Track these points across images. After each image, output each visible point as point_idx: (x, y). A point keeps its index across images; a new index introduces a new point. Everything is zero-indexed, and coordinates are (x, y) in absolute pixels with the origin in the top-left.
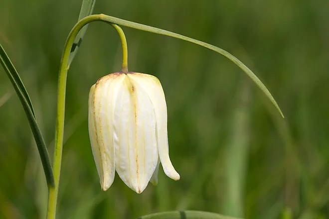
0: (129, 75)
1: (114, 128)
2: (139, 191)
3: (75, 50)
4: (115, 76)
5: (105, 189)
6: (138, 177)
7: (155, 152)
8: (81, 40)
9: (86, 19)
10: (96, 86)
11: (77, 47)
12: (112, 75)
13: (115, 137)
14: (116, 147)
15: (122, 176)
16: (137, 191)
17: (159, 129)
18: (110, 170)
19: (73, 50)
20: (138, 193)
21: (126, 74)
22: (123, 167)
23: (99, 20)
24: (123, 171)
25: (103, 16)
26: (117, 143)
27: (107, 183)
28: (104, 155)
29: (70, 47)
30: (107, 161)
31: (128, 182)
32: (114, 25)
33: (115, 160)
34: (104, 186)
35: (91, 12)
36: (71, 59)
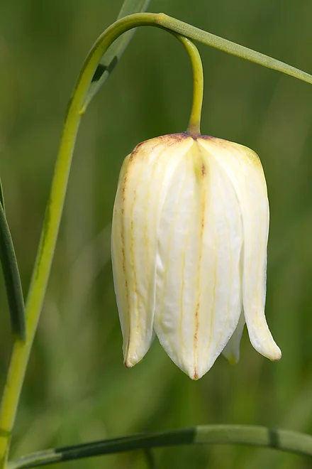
0: (201, 142)
1: (159, 244)
2: (196, 375)
3: (101, 78)
4: (172, 140)
5: (130, 364)
6: (196, 347)
7: (235, 300)
8: (115, 59)
9: (131, 20)
10: (131, 157)
11: (106, 73)
12: (166, 138)
13: (159, 263)
14: (158, 282)
15: (165, 341)
16: (192, 375)
17: (247, 255)
18: (144, 327)
19: (96, 77)
20: (193, 378)
21: (195, 139)
22: (168, 324)
23: (155, 24)
24: (167, 331)
25: (163, 18)
26: (161, 275)
27: (135, 352)
28: (135, 296)
29: (90, 71)
30: (139, 308)
31: (175, 354)
32: (182, 38)
33: (155, 308)
34: (129, 356)
35: (145, 7)
36: (92, 95)
